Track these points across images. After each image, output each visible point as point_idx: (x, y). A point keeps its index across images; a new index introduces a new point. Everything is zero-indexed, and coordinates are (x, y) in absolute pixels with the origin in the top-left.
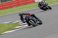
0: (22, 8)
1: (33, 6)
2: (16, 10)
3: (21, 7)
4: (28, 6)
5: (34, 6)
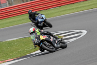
0: (66, 10)
1: (83, 7)
2: (56, 13)
3: (63, 8)
4: (76, 7)
5: (85, 6)
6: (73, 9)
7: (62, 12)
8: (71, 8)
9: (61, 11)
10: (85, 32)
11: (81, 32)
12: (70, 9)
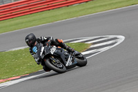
6: (106, 5)
7: (90, 10)
8: (102, 4)
9: (88, 9)
10: (122, 38)
11: (116, 38)
12: (101, 6)
